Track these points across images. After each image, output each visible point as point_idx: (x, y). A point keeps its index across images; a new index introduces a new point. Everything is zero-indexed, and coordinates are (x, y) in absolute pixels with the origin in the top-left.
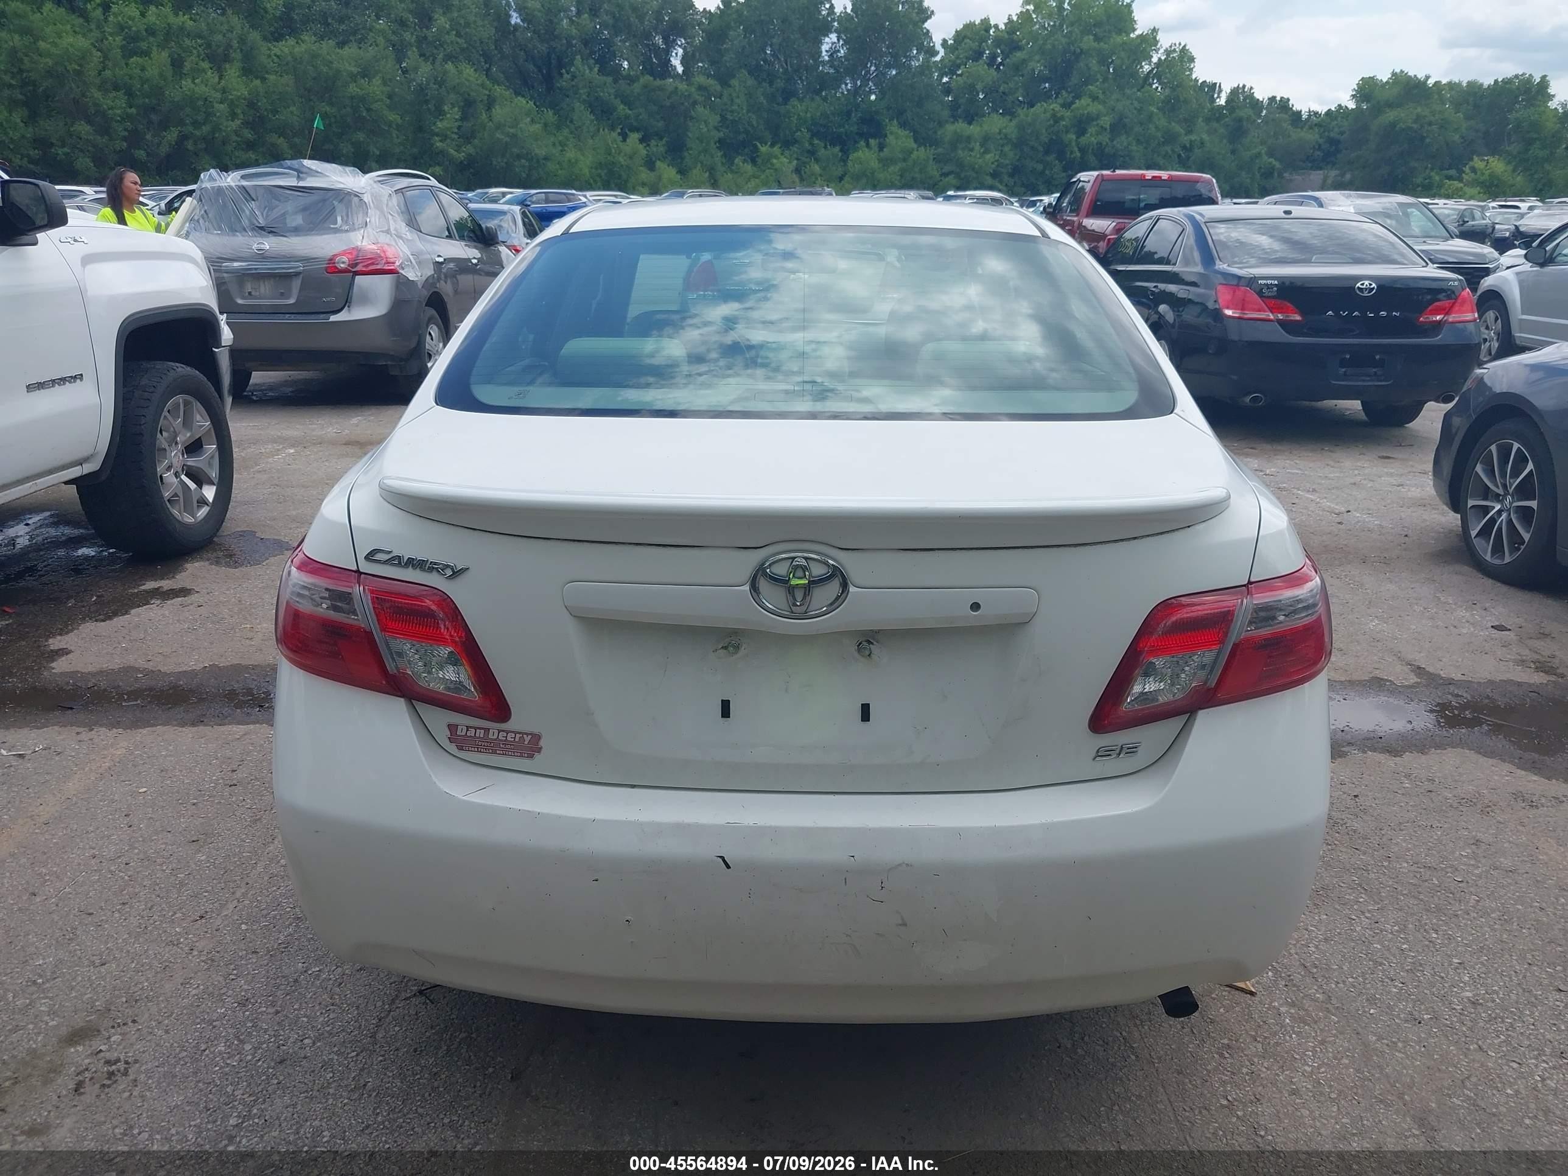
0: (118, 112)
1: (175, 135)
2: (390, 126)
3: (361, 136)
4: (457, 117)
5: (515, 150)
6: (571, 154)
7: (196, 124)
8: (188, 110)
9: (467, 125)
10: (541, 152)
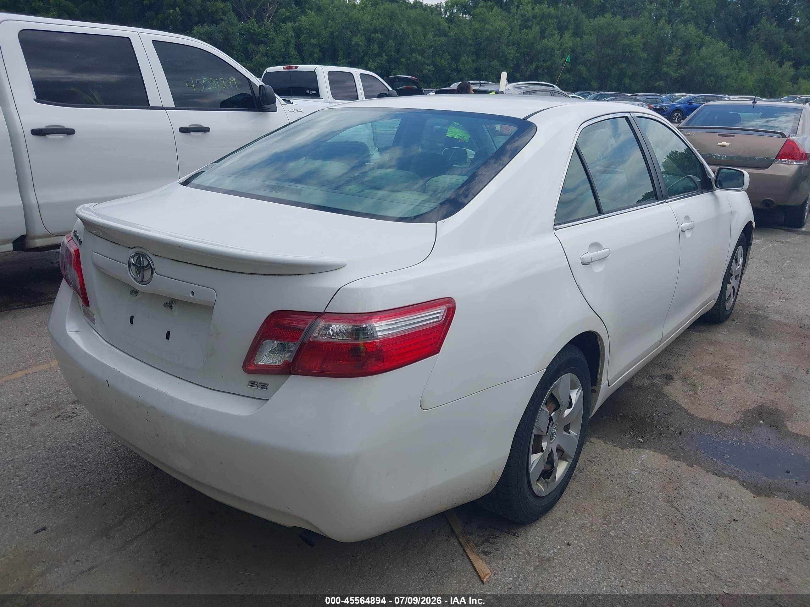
0: (512, 55)
1: (534, 66)
2: (640, 60)
3: (623, 65)
4: (679, 54)
5: (709, 72)
6: (743, 75)
7: (545, 61)
8: (543, 54)
9: (685, 58)
10: (723, 72)
